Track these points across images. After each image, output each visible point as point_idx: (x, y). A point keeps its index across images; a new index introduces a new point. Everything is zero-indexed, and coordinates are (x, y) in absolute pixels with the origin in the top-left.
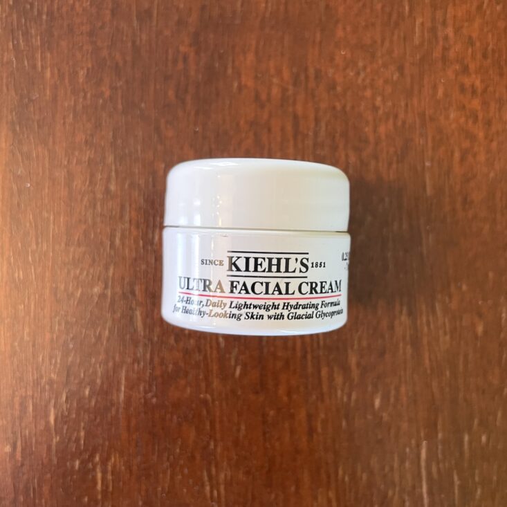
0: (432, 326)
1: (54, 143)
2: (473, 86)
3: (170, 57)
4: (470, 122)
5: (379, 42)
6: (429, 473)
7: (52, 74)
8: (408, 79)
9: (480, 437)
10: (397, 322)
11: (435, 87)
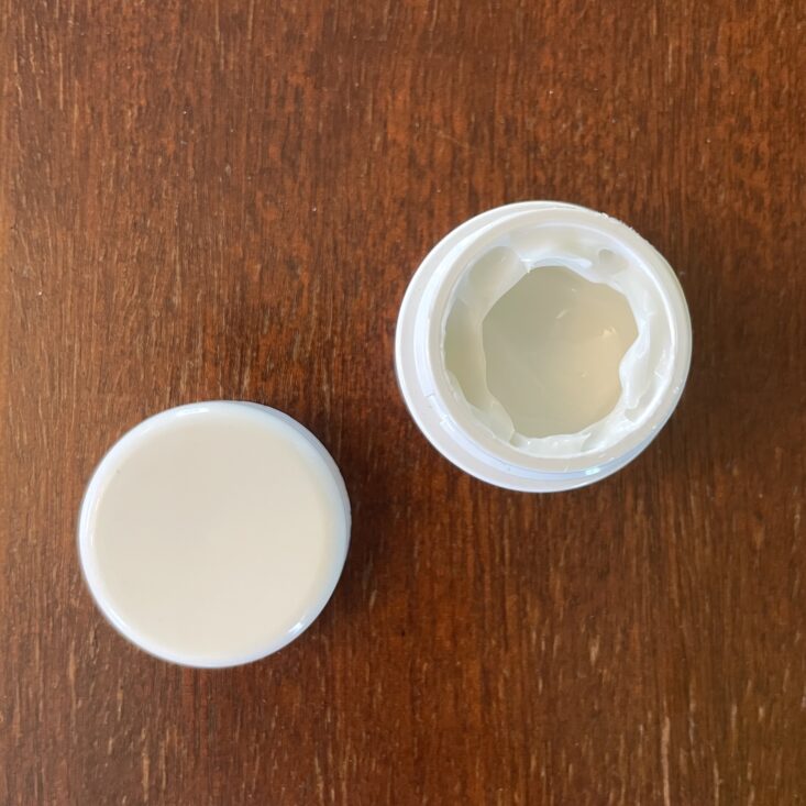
0: (683, 532)
1: (83, 226)
2: (756, 150)
3: (274, 92)
4: (751, 209)
5: (609, 75)
6: (674, 766)
7: (82, 113)
8: (654, 138)
9: (757, 710)
10: (628, 525)
11: (696, 152)
